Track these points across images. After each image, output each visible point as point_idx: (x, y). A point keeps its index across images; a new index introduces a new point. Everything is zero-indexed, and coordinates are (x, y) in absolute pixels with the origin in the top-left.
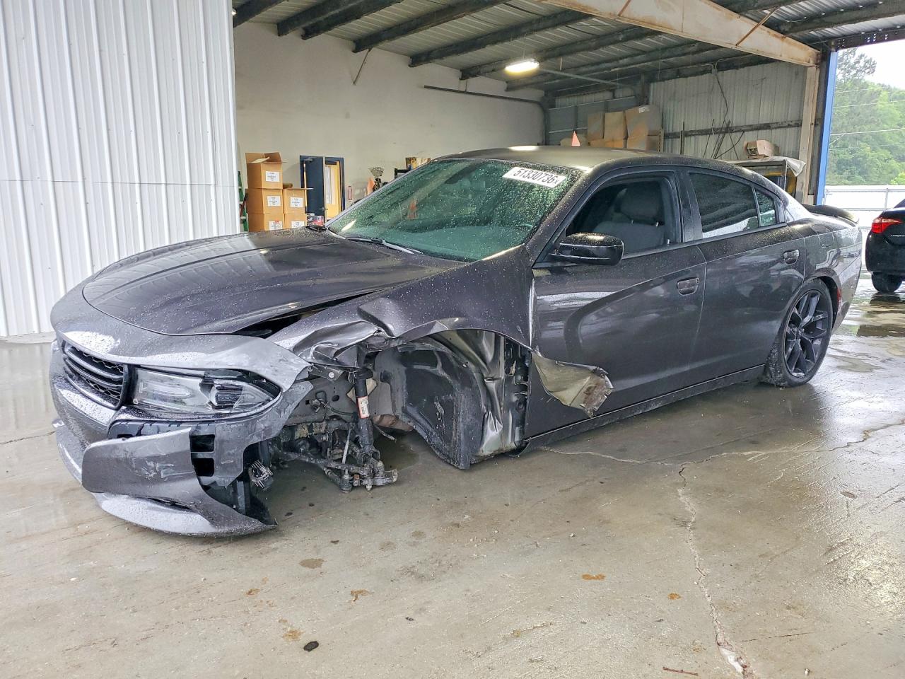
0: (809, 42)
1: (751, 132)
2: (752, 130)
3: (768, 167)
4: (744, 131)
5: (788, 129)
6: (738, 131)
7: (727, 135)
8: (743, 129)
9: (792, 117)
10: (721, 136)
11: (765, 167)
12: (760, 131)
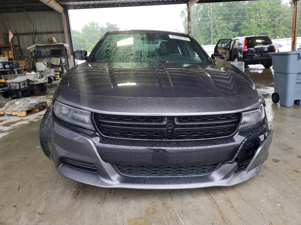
0: (62, 5)
1: (45, 35)
2: (46, 34)
3: (54, 47)
4: (42, 34)
5: (58, 34)
6: (40, 34)
7: (36, 35)
8: (42, 33)
9: (59, 30)
10: (34, 35)
11: (53, 47)
12: (48, 34)
